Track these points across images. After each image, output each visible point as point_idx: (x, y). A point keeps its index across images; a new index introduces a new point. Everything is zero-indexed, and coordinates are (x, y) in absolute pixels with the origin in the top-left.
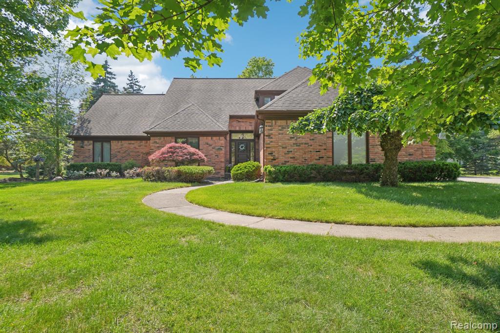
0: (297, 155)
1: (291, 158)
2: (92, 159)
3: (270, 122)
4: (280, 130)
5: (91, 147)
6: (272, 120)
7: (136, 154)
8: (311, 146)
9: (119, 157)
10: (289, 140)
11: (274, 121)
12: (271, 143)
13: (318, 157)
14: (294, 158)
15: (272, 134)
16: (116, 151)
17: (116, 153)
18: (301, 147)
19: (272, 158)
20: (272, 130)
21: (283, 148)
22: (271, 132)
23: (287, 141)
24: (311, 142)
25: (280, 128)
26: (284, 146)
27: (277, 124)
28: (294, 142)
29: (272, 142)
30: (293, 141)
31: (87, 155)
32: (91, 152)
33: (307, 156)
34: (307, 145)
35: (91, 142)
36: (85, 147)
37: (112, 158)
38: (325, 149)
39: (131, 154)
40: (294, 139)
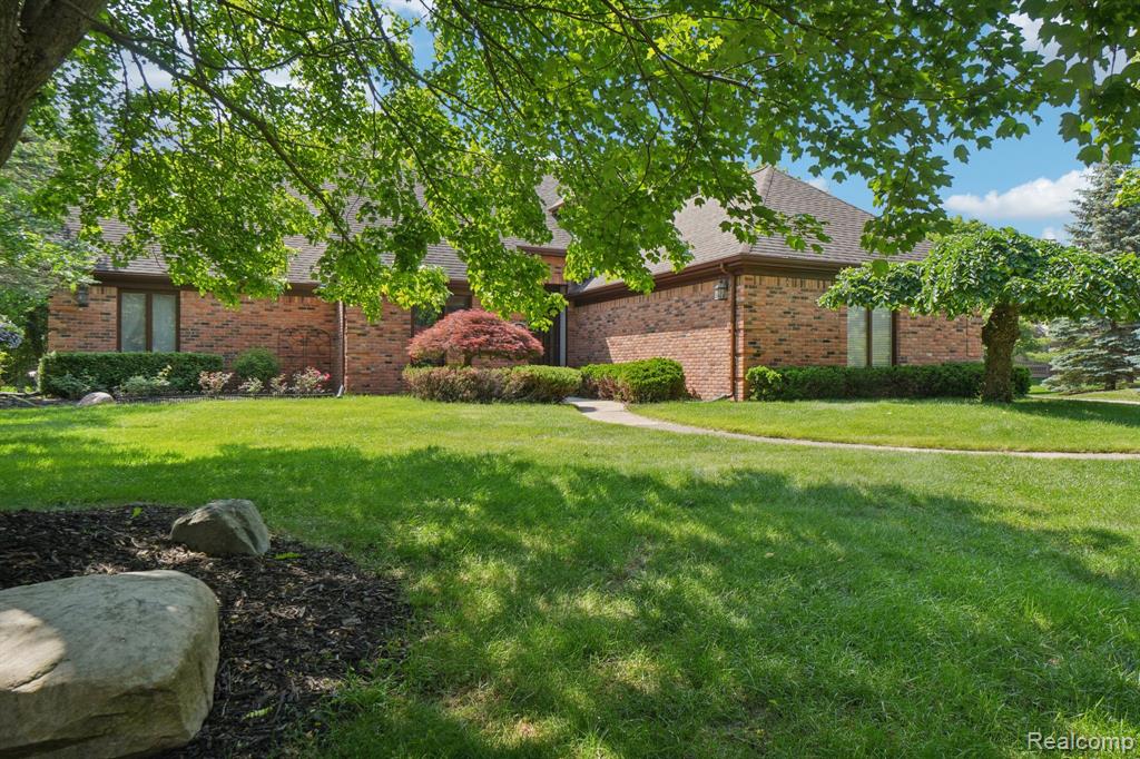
0: (794, 346)
1: (785, 352)
2: (114, 341)
3: (751, 279)
4: (768, 296)
5: (113, 304)
6: (754, 275)
7: (259, 331)
8: (816, 330)
9: (205, 339)
10: (780, 316)
11: (758, 278)
12: (754, 322)
13: (825, 353)
14: (790, 352)
15: (755, 303)
16: (196, 320)
17: (195, 327)
18: (800, 332)
19: (755, 351)
20: (755, 295)
21: (772, 332)
22: (754, 299)
23: (779, 319)
24: (815, 323)
25: (768, 292)
26: (774, 327)
27: (763, 283)
28: (790, 321)
29: (754, 319)
30: (788, 320)
31: (98, 327)
32: (115, 321)
33: (810, 350)
34: (809, 328)
35: (114, 291)
36: (92, 305)
37: (183, 339)
38: (837, 338)
39: (244, 330)
40: (789, 316)
